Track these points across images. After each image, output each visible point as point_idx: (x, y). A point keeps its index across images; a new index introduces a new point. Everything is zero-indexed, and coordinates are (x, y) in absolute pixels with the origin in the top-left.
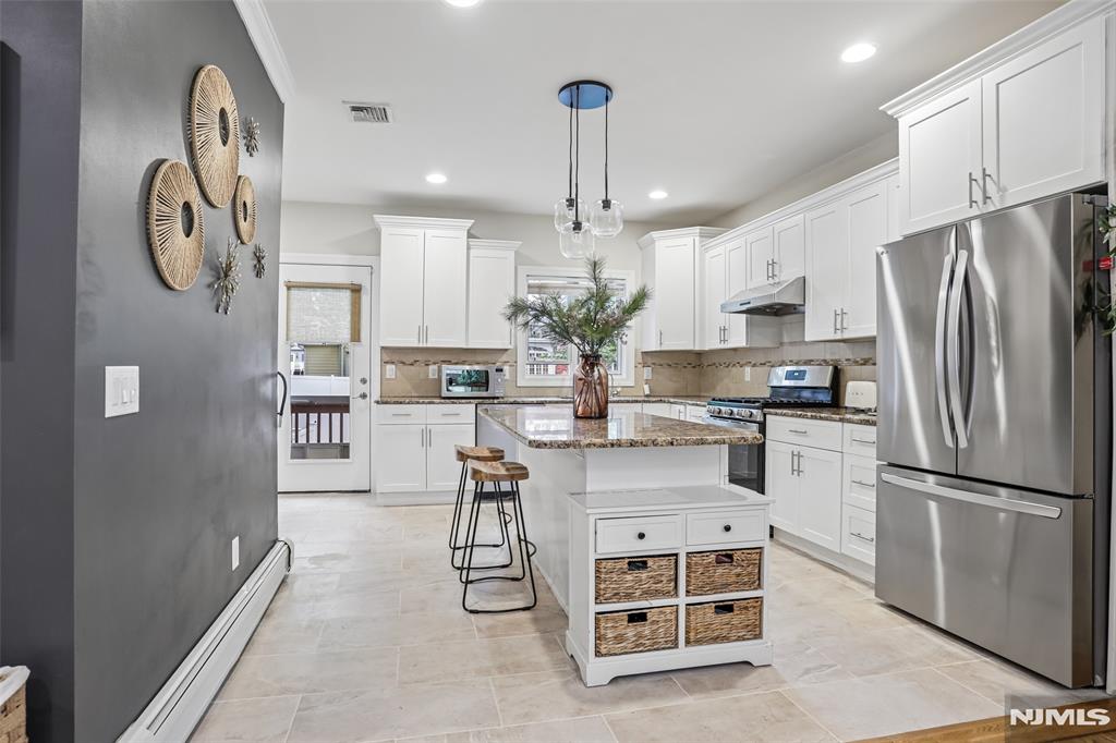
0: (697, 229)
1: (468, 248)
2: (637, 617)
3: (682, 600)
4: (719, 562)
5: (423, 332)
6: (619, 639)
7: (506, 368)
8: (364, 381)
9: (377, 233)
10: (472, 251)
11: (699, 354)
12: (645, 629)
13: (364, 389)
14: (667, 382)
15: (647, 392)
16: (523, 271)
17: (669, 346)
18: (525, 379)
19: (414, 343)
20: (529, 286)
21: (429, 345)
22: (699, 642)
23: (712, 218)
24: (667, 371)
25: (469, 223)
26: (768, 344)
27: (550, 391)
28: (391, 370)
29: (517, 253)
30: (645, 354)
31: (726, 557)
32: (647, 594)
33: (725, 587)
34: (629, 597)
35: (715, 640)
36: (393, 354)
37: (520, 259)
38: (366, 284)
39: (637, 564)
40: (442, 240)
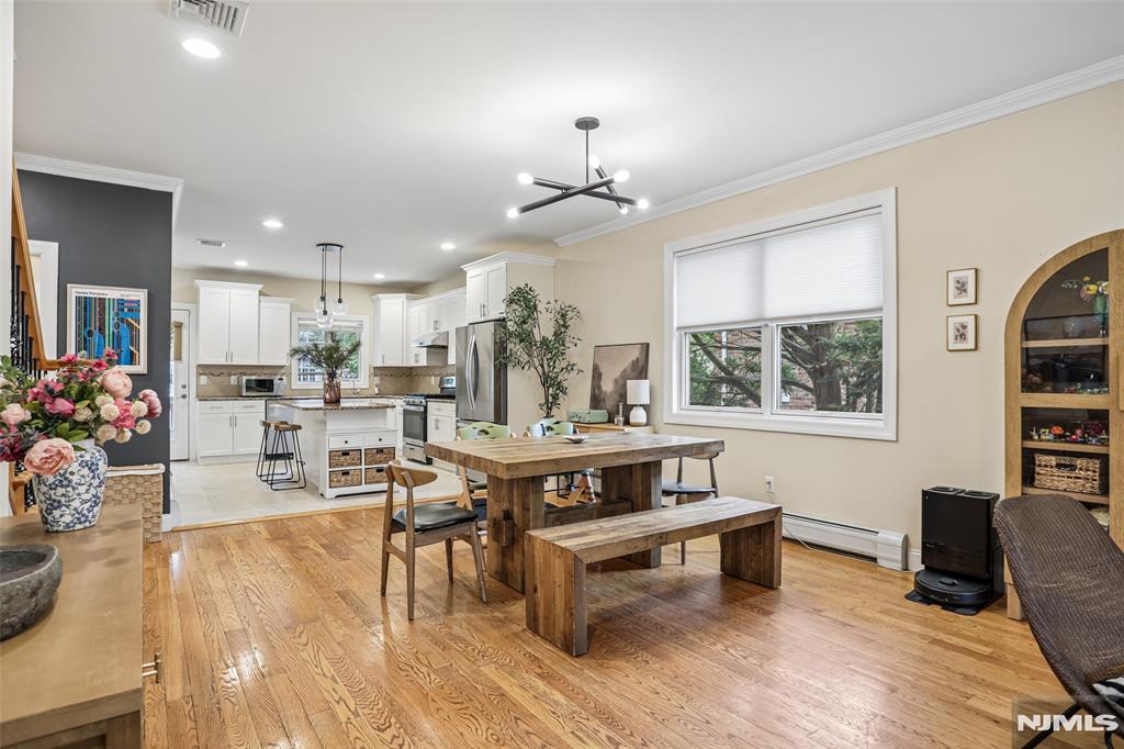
0: (404, 295)
1: (260, 301)
2: (346, 473)
3: (363, 467)
4: (378, 453)
5: (229, 355)
6: (339, 481)
7: (284, 377)
8: (184, 387)
9: (196, 291)
10: (262, 304)
11: (410, 368)
12: (349, 478)
13: (185, 392)
14: (390, 384)
15: (377, 392)
16: (296, 315)
17: (389, 363)
18: (297, 384)
19: (222, 362)
20: (300, 325)
21: (234, 363)
22: (370, 483)
23: (413, 289)
24: (389, 379)
25: (260, 287)
26: (439, 364)
27: (314, 392)
28: (204, 379)
29: (292, 304)
30: (375, 368)
31: (380, 451)
32: (349, 464)
33: (380, 462)
34: (342, 465)
35: (376, 482)
36: (205, 369)
37: (293, 308)
38: (185, 322)
39: (346, 453)
40: (242, 297)
